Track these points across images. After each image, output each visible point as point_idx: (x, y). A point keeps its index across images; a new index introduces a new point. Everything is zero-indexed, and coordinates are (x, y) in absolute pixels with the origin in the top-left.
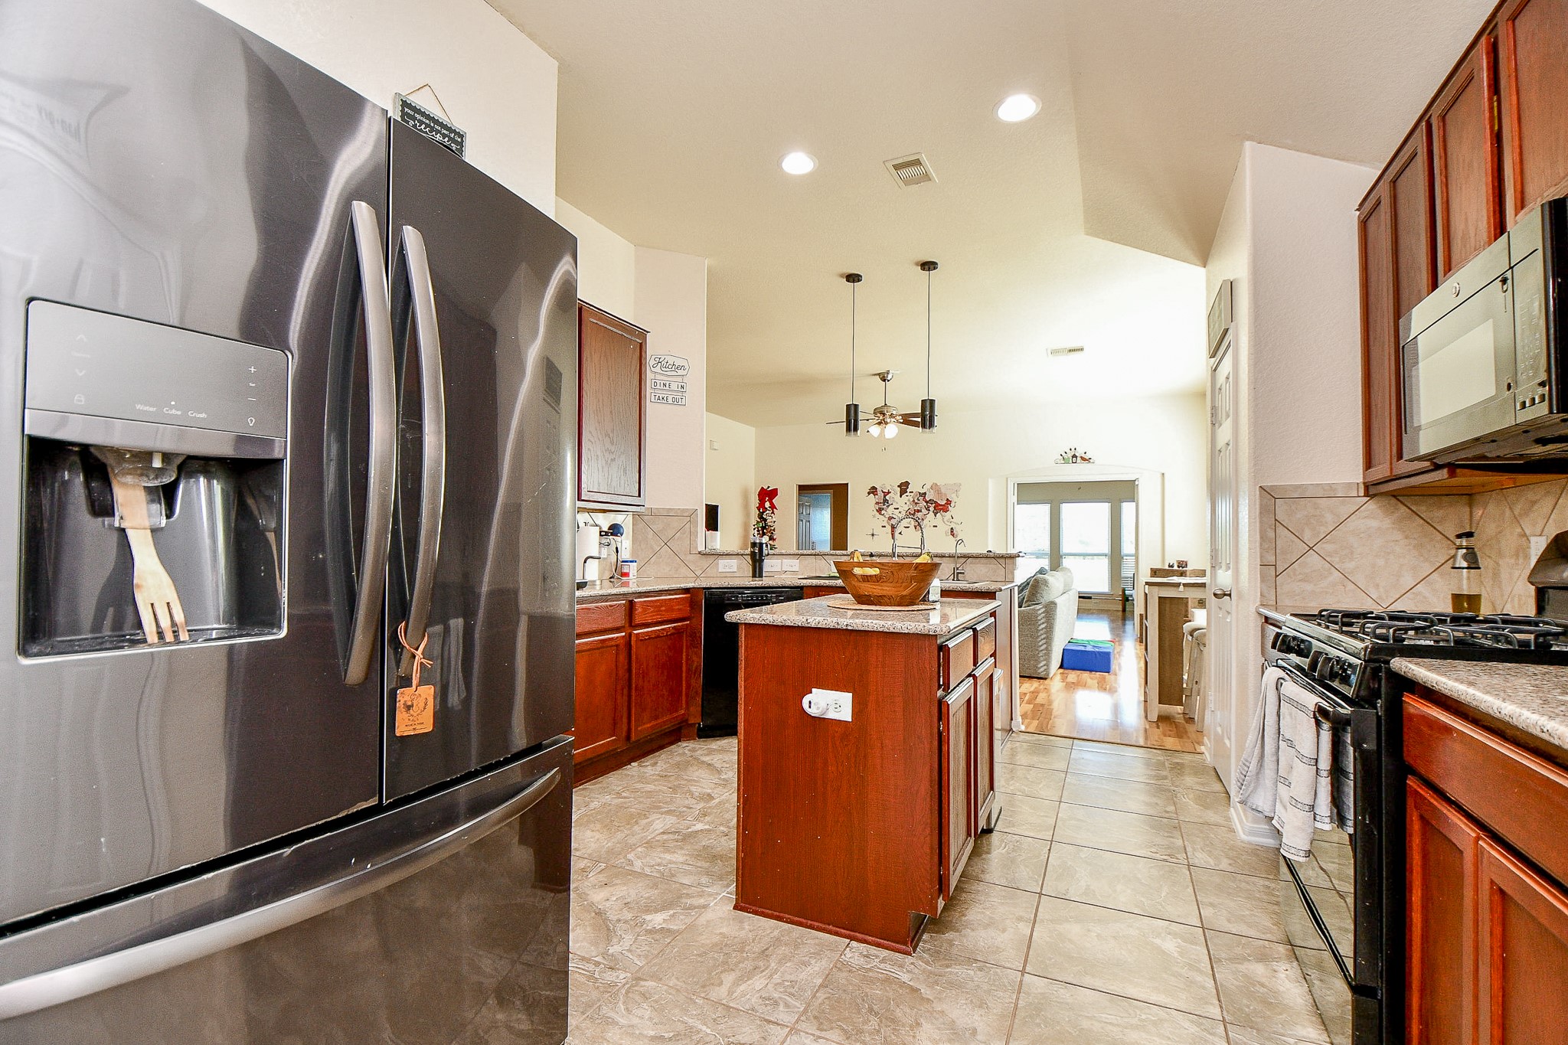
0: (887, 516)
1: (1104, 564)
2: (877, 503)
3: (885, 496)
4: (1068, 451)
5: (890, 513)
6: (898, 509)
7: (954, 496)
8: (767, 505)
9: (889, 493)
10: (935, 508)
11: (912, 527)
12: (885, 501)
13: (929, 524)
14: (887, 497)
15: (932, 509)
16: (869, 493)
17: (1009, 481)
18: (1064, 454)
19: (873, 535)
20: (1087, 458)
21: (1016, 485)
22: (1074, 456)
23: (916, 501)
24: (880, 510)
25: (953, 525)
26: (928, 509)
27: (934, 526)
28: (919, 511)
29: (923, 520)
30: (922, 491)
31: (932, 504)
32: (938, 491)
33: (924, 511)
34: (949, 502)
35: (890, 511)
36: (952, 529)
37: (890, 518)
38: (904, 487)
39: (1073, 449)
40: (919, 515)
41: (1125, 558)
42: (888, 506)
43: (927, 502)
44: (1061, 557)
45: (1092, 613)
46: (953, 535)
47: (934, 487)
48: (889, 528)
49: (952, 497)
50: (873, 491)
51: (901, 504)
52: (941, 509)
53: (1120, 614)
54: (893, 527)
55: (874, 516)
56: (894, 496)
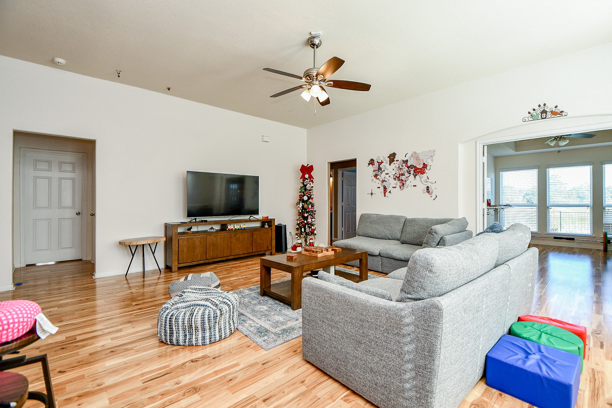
0: (381, 180)
1: (587, 212)
2: (374, 171)
3: (379, 165)
4: (536, 108)
5: (383, 177)
6: (388, 174)
7: (429, 160)
8: (307, 176)
9: (382, 162)
10: (414, 171)
11: (398, 187)
12: (380, 169)
13: (410, 184)
14: (381, 166)
15: (412, 172)
16: (369, 164)
17: (478, 143)
18: (532, 112)
19: (372, 194)
20: (559, 111)
21: (486, 147)
22: (544, 112)
23: (401, 167)
24: (376, 176)
25: (428, 184)
26: (409, 173)
27: (414, 186)
28: (403, 175)
29: (406, 181)
30: (405, 159)
31: (412, 168)
32: (417, 159)
33: (407, 175)
34: (425, 166)
35: (383, 176)
36: (428, 187)
37: (383, 181)
38: (392, 157)
39: (542, 105)
40: (403, 178)
41: (606, 208)
42: (381, 173)
43: (408, 167)
44: (548, 208)
45: (574, 253)
46: (429, 192)
47: (415, 155)
48: (382, 188)
49: (429, 162)
50: (372, 162)
51: (391, 169)
52: (418, 172)
53: (601, 254)
54: (385, 188)
55: (373, 180)
56: (385, 165)
